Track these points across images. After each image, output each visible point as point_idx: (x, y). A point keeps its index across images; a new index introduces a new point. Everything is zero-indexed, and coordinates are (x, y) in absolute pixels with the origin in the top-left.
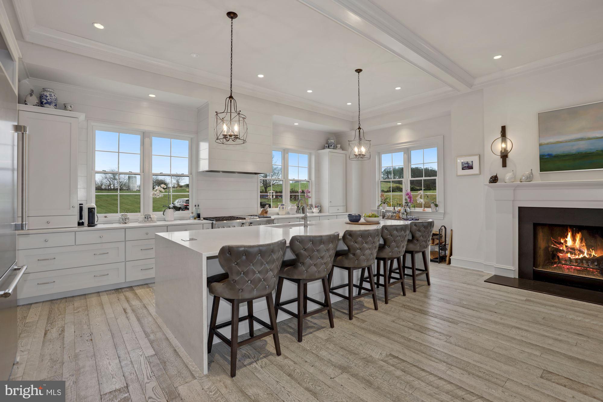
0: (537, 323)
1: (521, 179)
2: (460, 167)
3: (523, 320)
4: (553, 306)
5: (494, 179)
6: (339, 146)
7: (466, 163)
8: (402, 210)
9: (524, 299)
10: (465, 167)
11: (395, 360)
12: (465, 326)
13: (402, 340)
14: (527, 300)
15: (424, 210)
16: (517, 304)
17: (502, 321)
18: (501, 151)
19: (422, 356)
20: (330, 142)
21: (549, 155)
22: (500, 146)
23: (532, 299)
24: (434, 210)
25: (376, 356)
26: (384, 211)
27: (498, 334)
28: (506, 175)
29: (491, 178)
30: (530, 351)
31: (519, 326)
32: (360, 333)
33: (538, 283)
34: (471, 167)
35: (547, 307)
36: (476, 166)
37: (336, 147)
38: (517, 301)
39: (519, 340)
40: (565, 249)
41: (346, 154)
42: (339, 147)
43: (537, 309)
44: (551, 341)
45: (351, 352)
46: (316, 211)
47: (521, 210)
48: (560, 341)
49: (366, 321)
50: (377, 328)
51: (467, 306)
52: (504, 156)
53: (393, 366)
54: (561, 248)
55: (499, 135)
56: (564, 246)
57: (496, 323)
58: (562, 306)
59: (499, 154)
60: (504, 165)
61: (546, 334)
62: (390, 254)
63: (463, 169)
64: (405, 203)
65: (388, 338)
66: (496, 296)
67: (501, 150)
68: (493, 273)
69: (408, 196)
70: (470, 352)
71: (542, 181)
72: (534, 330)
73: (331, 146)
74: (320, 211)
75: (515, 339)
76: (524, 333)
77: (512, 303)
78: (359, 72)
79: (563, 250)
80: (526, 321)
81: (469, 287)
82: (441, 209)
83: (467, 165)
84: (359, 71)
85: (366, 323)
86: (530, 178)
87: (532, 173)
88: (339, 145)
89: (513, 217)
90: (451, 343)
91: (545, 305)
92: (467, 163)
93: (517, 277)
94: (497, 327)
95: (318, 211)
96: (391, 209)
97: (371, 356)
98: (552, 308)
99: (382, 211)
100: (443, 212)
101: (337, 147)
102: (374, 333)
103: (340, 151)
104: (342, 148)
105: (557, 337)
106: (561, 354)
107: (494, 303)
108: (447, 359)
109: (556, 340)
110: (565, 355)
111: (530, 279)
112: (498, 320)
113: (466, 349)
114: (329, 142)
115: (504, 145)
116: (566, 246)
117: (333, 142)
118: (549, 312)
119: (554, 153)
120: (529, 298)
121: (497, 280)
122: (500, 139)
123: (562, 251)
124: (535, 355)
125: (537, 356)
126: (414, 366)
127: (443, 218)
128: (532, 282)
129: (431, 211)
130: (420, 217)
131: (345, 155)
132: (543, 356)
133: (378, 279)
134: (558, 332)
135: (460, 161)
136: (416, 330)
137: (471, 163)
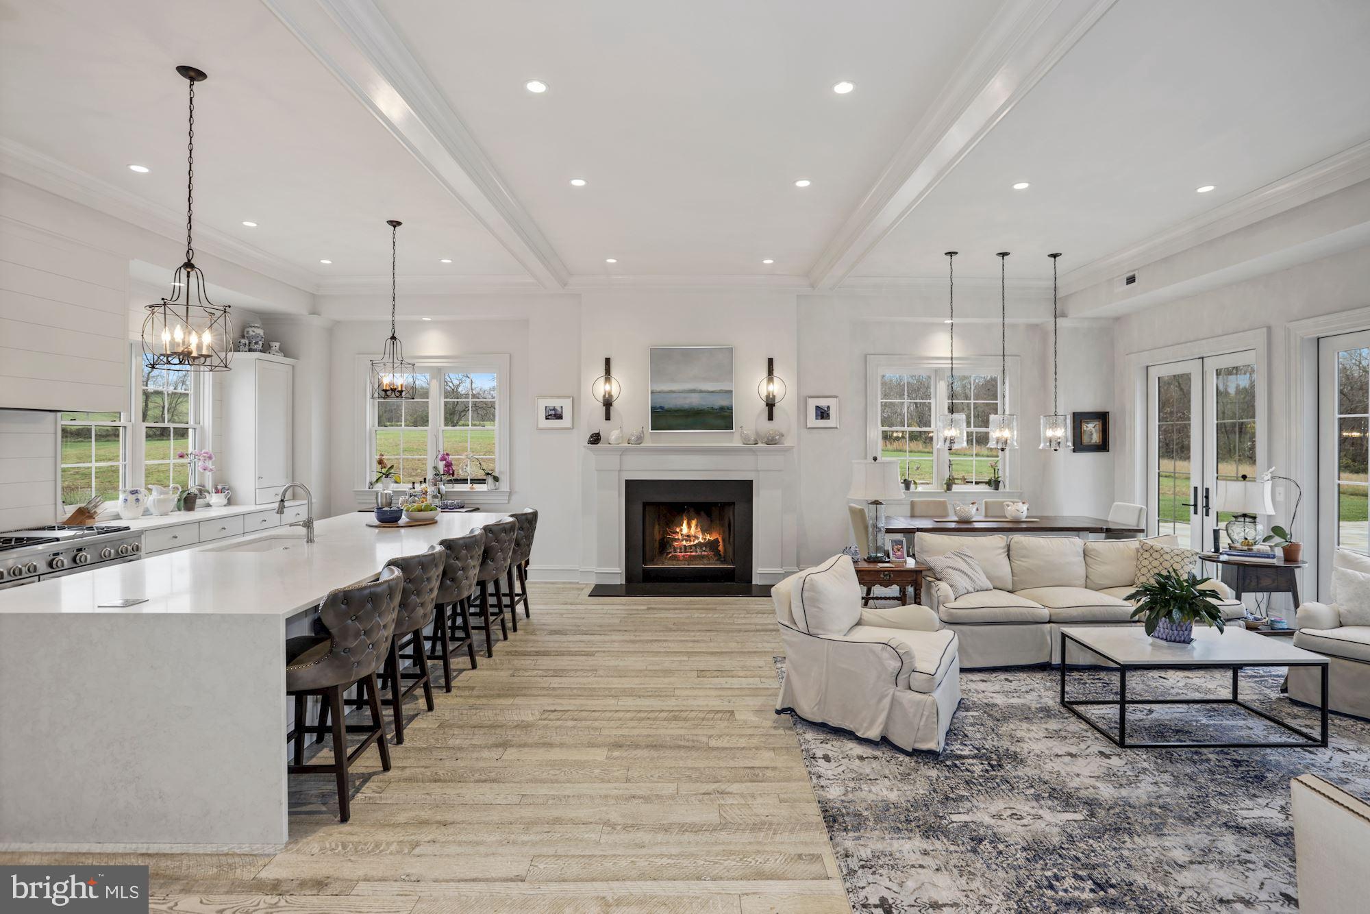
0: (671, 630)
1: (629, 440)
2: (542, 414)
3: (656, 631)
4: (676, 609)
5: (595, 439)
6: (276, 345)
7: (552, 408)
8: (431, 489)
9: (645, 607)
10: (551, 415)
11: (556, 713)
12: (603, 654)
13: (546, 692)
14: (648, 609)
15: (472, 488)
16: (643, 616)
17: (638, 638)
18: (604, 396)
19: (582, 699)
20: (254, 334)
21: (661, 408)
22: (602, 388)
23: (653, 606)
24: (493, 487)
25: (530, 718)
26: (390, 494)
27: (642, 652)
28: (612, 433)
29: (591, 437)
30: (679, 659)
31: (657, 639)
32: (478, 702)
33: (649, 586)
34: (559, 417)
35: (671, 611)
36: (567, 414)
37: (266, 349)
38: (640, 612)
39: (664, 652)
40: (680, 537)
41: (293, 366)
42: (278, 347)
43: (662, 615)
44: (691, 645)
45: (492, 727)
46: (217, 501)
47: (630, 484)
48: (698, 641)
49: (475, 687)
50: (499, 690)
51: (590, 632)
52: (608, 404)
53: (558, 719)
54: (677, 537)
55: (603, 373)
56: (680, 535)
57: (633, 642)
58: (684, 606)
59: (601, 399)
60: (608, 417)
61: (683, 639)
62: (494, 572)
63: (547, 419)
64: (435, 474)
65: (525, 695)
66: (614, 612)
67: (603, 394)
68: (593, 581)
69: (444, 462)
70: (628, 679)
71: (653, 443)
72: (672, 638)
73: (255, 343)
74: (230, 502)
75: (660, 652)
76: (665, 644)
77: (635, 616)
78: (395, 227)
79: (679, 539)
80: (660, 631)
81: (573, 607)
82: (504, 486)
83: (553, 412)
84: (394, 224)
85: (477, 689)
86: (640, 440)
87: (643, 432)
88: (278, 344)
89: (619, 495)
90: (602, 677)
91: (669, 609)
92: (554, 409)
93: (624, 583)
94: (637, 645)
95: (225, 501)
96: (406, 487)
97: (522, 721)
98: (677, 611)
99: (386, 494)
100: (509, 490)
101: (270, 347)
102: (499, 696)
103: (280, 358)
104: (285, 352)
105: (694, 638)
106: (703, 652)
107: (617, 621)
108: (610, 692)
109: (694, 641)
110: (707, 653)
111: (639, 582)
112: (633, 638)
113: (620, 677)
114: (251, 333)
115: (608, 387)
116: (682, 535)
117: (262, 334)
118: (676, 616)
119: (666, 406)
120: (649, 606)
121: (601, 591)
122: (603, 379)
123: (677, 540)
124: (684, 661)
125: (687, 661)
126: (582, 711)
127: (507, 502)
128: (643, 585)
129: (486, 490)
130: (466, 502)
131: (291, 368)
132: (691, 659)
133: (454, 622)
134: (693, 634)
135: (543, 403)
136: (551, 676)
137: (559, 410)
